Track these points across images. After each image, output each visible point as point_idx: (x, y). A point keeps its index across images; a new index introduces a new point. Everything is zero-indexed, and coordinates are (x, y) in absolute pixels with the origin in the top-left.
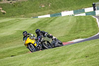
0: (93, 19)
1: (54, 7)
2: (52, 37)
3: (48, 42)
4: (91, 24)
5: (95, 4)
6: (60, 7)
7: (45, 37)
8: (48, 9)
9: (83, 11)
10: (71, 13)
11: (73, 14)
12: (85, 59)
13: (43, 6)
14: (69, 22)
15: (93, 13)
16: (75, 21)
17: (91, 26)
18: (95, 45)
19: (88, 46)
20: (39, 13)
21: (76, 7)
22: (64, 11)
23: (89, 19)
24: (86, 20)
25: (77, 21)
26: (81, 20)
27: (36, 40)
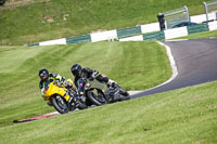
0: (159, 47)
1: (73, 22)
2: (106, 80)
3: (99, 91)
4: (154, 58)
6: (88, 23)
7: (92, 79)
9: (138, 31)
10: (113, 34)
11: (116, 37)
12: (142, 135)
13: (51, 20)
14: (107, 56)
15: (160, 36)
16: (121, 53)
17: (156, 64)
18: (163, 104)
19: (149, 107)
20: (42, 35)
21: (121, 22)
22: (96, 30)
23: (149, 47)
24: (145, 50)
25: (125, 52)
26: (134, 50)
27: (68, 87)
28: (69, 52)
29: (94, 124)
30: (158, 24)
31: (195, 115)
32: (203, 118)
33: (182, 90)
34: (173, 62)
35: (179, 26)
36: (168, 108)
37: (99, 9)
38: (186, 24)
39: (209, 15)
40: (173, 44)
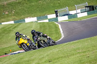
0: (55, 25)
1: (17, 14)
3: (44, 41)
4: (53, 30)
5: (57, 11)
6: (24, 14)
7: (41, 36)
8: (11, 16)
9: (46, 18)
10: (35, 19)
11: (36, 20)
13: (7, 13)
15: (56, 20)
16: (39, 27)
17: (54, 32)
18: (57, 50)
19: (51, 51)
20: (3, 20)
21: (39, 14)
22: (27, 17)
23: (51, 25)
24: (49, 26)
25: (41, 27)
26: (44, 26)
27: (28, 40)
28: (15, 27)
29: (26, 59)
30: (55, 14)
31: (71, 55)
32: (75, 56)
33: (66, 44)
34: (62, 31)
35: (64, 15)
36: (60, 52)
37: (29, 8)
38: (67, 15)
39: (77, 10)
40: (62, 23)
